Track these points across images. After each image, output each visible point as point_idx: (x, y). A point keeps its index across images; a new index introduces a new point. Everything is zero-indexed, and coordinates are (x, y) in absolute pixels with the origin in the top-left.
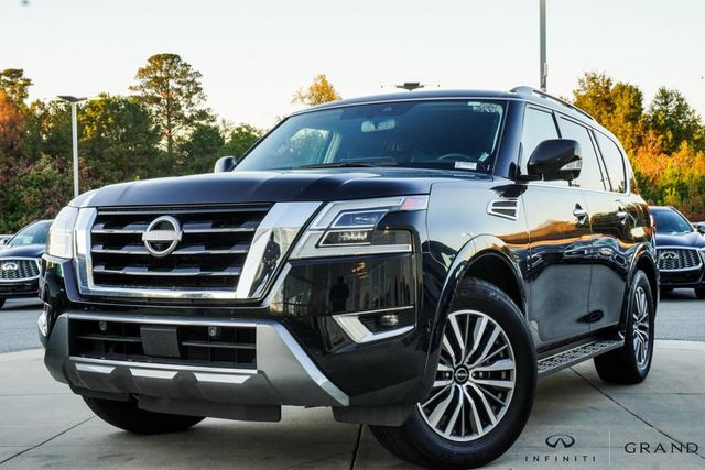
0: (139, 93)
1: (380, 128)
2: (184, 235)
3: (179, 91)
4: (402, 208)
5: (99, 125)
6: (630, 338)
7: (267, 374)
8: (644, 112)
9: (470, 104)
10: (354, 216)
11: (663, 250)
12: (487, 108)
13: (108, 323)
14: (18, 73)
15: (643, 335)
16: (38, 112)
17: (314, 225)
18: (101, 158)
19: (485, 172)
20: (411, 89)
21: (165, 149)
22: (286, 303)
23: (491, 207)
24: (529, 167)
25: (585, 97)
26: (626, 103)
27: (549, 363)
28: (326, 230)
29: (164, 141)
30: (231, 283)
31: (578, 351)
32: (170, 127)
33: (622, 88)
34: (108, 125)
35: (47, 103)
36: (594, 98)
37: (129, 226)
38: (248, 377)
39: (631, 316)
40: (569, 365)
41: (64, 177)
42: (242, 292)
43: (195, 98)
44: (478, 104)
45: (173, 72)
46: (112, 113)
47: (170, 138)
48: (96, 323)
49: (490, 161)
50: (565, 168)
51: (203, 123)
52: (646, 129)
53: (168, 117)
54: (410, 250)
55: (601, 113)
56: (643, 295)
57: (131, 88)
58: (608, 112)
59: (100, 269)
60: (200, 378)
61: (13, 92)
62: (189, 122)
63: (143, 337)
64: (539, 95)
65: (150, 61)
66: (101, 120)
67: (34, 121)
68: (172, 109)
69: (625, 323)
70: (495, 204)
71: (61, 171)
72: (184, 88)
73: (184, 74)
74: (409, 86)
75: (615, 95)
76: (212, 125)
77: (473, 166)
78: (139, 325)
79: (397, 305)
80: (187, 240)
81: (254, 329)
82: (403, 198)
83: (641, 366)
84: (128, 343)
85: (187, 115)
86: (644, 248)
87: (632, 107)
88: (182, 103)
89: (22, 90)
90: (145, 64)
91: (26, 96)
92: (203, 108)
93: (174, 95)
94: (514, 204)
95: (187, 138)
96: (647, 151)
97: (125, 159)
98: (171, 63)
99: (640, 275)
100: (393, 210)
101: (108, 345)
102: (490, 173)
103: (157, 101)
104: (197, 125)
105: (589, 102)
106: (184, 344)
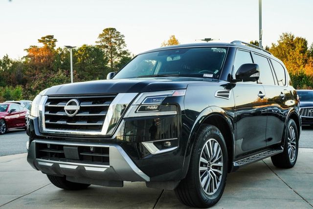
0: (99, 44)
1: (174, 60)
2: (81, 107)
3: (115, 43)
4: (173, 95)
5: (83, 57)
6: (286, 148)
7: (114, 167)
8: (308, 49)
9: (212, 49)
10: (153, 99)
11: (310, 109)
12: (219, 50)
13: (51, 145)
14: (52, 37)
15: (293, 147)
16: (60, 52)
17: (134, 103)
18: (84, 71)
19: (216, 78)
20: (207, 41)
21: (110, 66)
22: (125, 135)
23: (216, 94)
24: (236, 76)
25: (283, 43)
26: (300, 46)
27: (247, 160)
28: (139, 105)
29: (109, 63)
30: (99, 128)
31: (262, 154)
32: (112, 57)
33: (299, 39)
34: (87, 57)
35: (63, 48)
36: (287, 44)
37: (60, 103)
38: (106, 169)
39: (287, 139)
40: (262, 159)
41: (68, 79)
42: (104, 132)
43: (122, 46)
44: (216, 49)
45: (113, 35)
46: (88, 52)
47: (112, 62)
48: (46, 145)
49: (219, 73)
50: (252, 76)
51: (125, 56)
52: (309, 56)
53: (111, 53)
54: (176, 113)
55: (289, 50)
56: (293, 130)
57: (96, 42)
58: (293, 49)
59: (48, 122)
60: (87, 169)
61: (50, 44)
62: (119, 55)
63: (64, 151)
64: (245, 45)
65: (104, 31)
66: (84, 55)
67: (58, 56)
68: (113, 50)
69: (284, 142)
70: (219, 93)
71: (67, 76)
72: (117, 42)
73: (117, 36)
74: (207, 40)
75: (296, 42)
76: (129, 56)
77: (211, 76)
78: (63, 146)
79: (171, 138)
80: (82, 110)
81: (108, 148)
82: (174, 91)
83: (292, 160)
84: (59, 154)
85: (119, 53)
86: (293, 109)
87: (302, 47)
88: (116, 48)
89: (53, 44)
90: (102, 32)
91: (55, 46)
92: (125, 50)
93: (113, 45)
94: (229, 92)
95: (119, 62)
96: (309, 66)
97: (94, 70)
98: (112, 32)
99: (291, 121)
100: (169, 96)
101: (52, 154)
102: (218, 79)
103: (107, 47)
104: (123, 57)
105: (284, 46)
106: (81, 154)
